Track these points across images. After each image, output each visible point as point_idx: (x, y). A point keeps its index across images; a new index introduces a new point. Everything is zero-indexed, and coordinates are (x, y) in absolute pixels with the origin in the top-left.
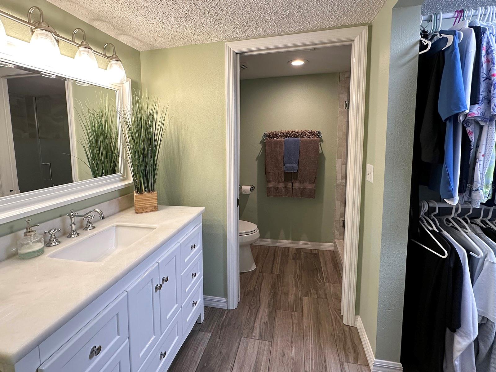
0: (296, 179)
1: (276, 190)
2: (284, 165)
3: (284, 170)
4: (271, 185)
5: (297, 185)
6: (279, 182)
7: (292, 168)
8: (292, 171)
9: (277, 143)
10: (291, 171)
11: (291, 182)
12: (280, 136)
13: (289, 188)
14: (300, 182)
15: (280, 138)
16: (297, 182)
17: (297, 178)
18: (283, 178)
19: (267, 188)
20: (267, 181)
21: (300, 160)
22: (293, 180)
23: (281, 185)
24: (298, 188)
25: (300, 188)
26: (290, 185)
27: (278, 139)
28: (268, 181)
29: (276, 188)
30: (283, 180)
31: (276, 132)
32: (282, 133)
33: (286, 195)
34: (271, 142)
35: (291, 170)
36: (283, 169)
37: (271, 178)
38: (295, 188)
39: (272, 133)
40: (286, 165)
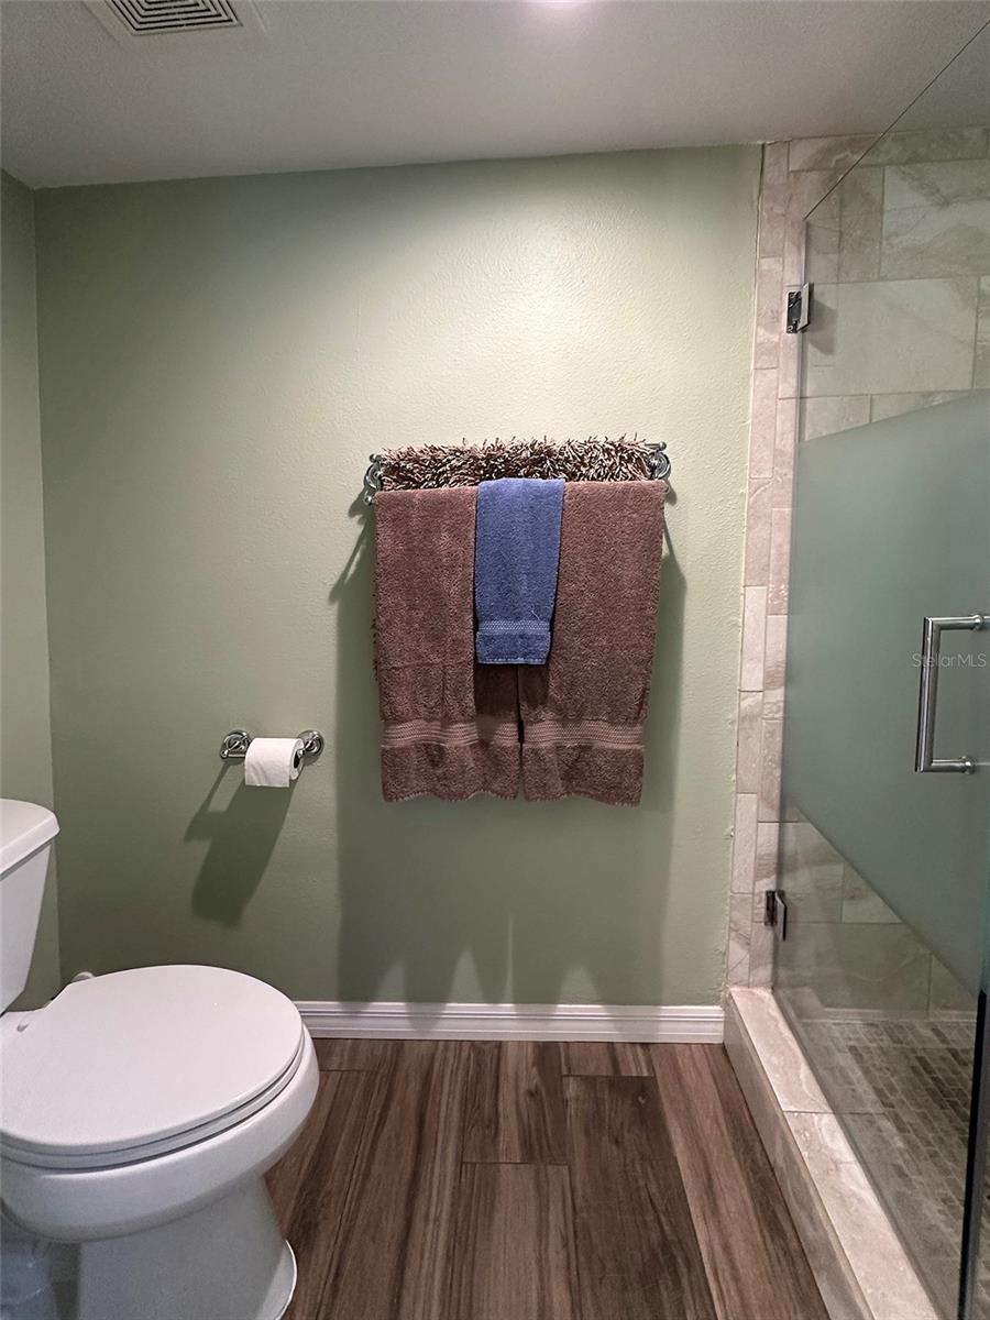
0: (539, 699)
1: (434, 764)
2: (476, 629)
3: (475, 654)
4: (406, 734)
5: (545, 733)
6: (447, 721)
7: (520, 641)
8: (521, 660)
9: (437, 507)
10: (513, 661)
11: (513, 714)
12: (453, 469)
13: (504, 749)
14: (563, 719)
15: (456, 481)
16: (547, 715)
17: (546, 695)
18: (471, 696)
19: (384, 751)
20: (384, 717)
21: (562, 597)
22: (524, 707)
23: (461, 737)
24: (549, 751)
25: (559, 748)
26: (506, 734)
27: (445, 488)
28: (390, 718)
29: (434, 754)
30: (472, 711)
31: (433, 449)
32: (466, 456)
33: (486, 786)
34: (407, 503)
35: (513, 654)
36: (470, 649)
37: (403, 703)
38: (535, 752)
39: (409, 456)
40: (488, 628)
